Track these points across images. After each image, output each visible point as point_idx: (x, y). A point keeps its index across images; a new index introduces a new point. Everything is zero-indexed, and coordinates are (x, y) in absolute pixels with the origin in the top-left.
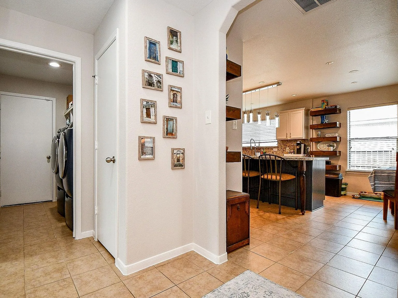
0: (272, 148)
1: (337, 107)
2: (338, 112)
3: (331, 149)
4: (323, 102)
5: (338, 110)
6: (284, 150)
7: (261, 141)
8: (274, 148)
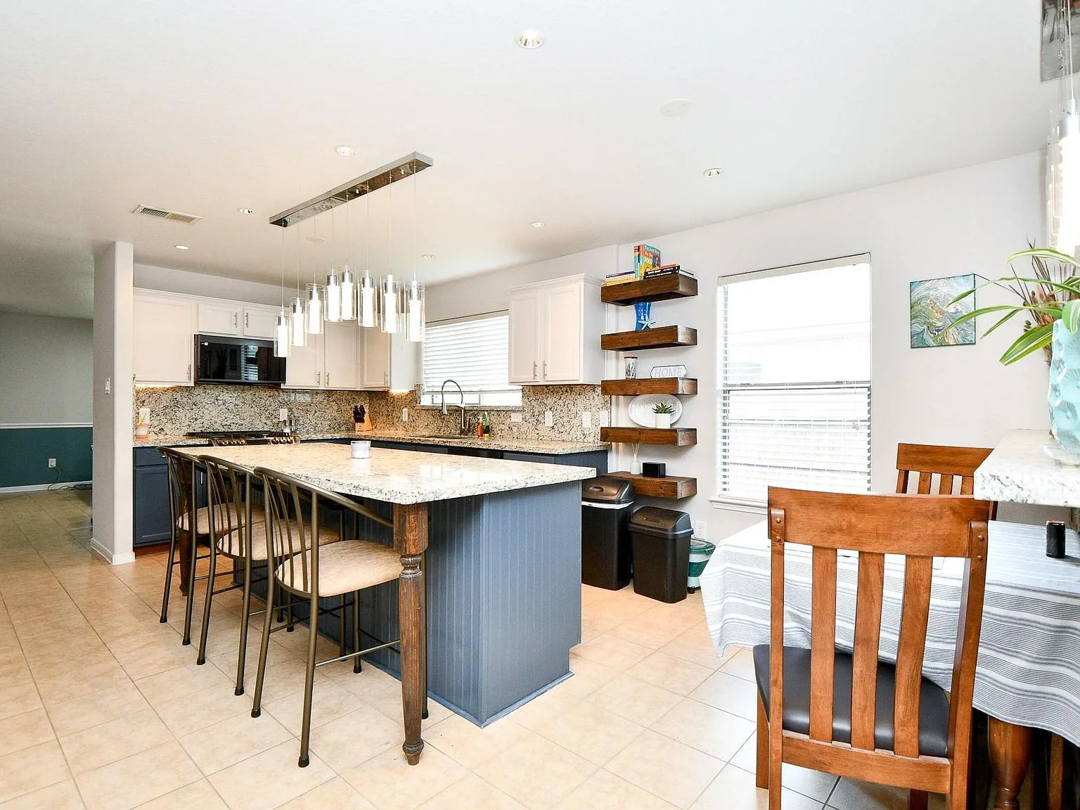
0: (508, 411)
1: (680, 272)
2: (680, 290)
3: (664, 422)
4: (637, 253)
5: (681, 279)
6: (537, 420)
7: (484, 388)
8: (514, 411)
